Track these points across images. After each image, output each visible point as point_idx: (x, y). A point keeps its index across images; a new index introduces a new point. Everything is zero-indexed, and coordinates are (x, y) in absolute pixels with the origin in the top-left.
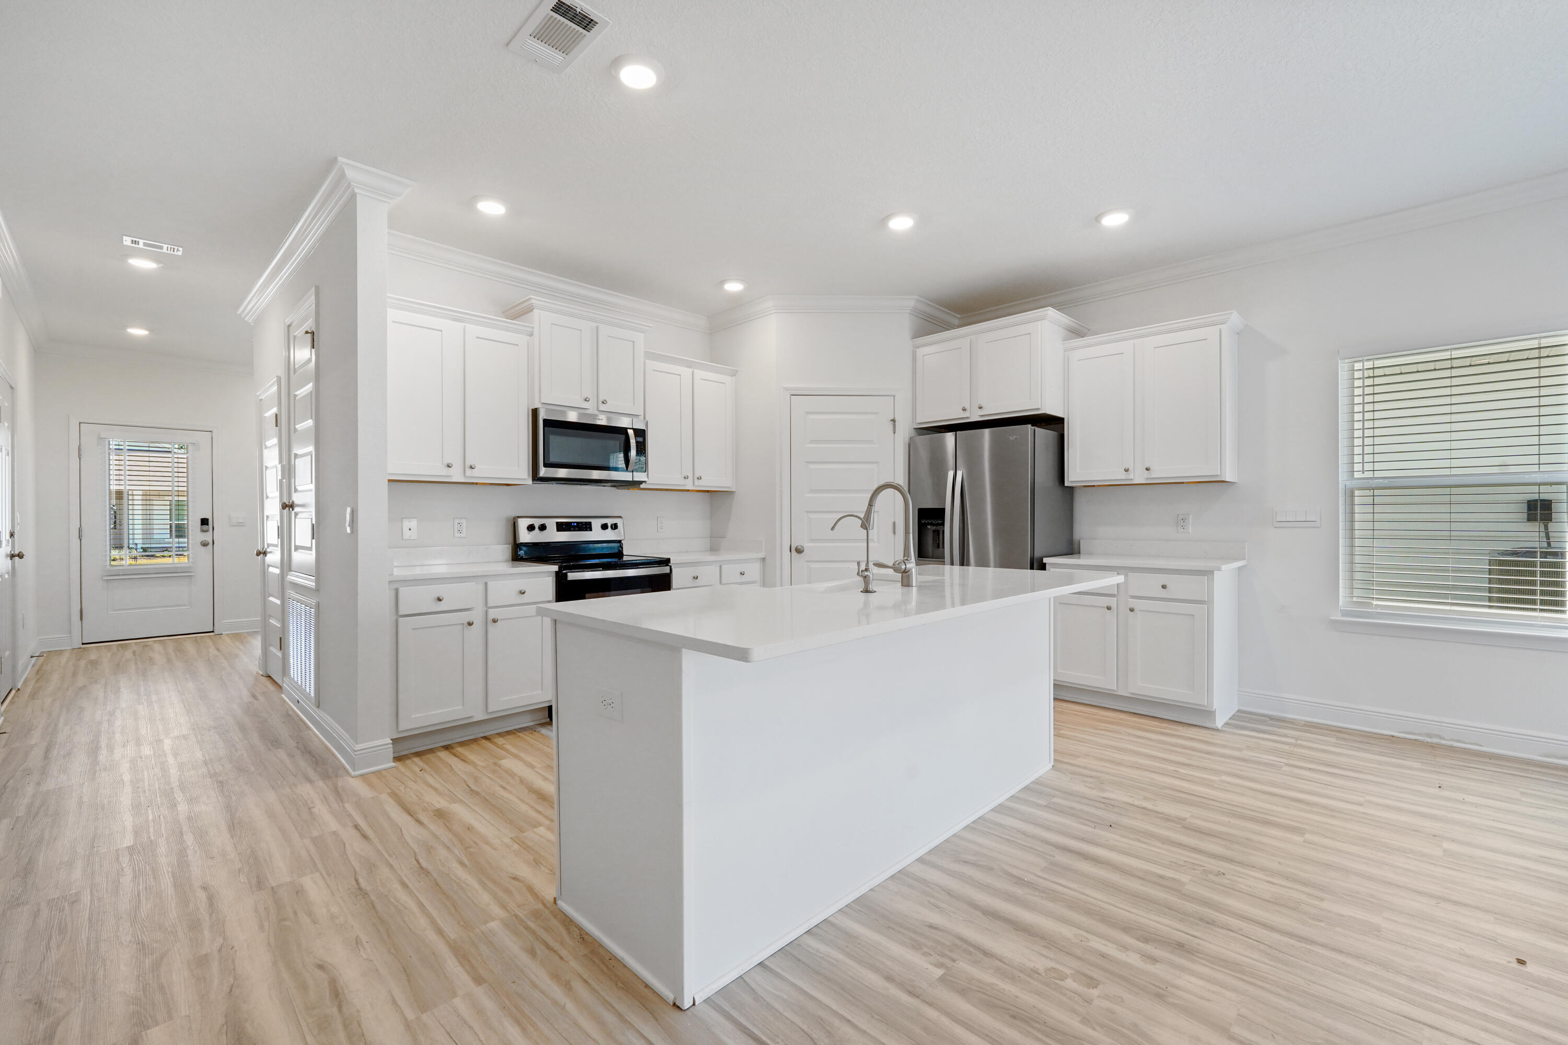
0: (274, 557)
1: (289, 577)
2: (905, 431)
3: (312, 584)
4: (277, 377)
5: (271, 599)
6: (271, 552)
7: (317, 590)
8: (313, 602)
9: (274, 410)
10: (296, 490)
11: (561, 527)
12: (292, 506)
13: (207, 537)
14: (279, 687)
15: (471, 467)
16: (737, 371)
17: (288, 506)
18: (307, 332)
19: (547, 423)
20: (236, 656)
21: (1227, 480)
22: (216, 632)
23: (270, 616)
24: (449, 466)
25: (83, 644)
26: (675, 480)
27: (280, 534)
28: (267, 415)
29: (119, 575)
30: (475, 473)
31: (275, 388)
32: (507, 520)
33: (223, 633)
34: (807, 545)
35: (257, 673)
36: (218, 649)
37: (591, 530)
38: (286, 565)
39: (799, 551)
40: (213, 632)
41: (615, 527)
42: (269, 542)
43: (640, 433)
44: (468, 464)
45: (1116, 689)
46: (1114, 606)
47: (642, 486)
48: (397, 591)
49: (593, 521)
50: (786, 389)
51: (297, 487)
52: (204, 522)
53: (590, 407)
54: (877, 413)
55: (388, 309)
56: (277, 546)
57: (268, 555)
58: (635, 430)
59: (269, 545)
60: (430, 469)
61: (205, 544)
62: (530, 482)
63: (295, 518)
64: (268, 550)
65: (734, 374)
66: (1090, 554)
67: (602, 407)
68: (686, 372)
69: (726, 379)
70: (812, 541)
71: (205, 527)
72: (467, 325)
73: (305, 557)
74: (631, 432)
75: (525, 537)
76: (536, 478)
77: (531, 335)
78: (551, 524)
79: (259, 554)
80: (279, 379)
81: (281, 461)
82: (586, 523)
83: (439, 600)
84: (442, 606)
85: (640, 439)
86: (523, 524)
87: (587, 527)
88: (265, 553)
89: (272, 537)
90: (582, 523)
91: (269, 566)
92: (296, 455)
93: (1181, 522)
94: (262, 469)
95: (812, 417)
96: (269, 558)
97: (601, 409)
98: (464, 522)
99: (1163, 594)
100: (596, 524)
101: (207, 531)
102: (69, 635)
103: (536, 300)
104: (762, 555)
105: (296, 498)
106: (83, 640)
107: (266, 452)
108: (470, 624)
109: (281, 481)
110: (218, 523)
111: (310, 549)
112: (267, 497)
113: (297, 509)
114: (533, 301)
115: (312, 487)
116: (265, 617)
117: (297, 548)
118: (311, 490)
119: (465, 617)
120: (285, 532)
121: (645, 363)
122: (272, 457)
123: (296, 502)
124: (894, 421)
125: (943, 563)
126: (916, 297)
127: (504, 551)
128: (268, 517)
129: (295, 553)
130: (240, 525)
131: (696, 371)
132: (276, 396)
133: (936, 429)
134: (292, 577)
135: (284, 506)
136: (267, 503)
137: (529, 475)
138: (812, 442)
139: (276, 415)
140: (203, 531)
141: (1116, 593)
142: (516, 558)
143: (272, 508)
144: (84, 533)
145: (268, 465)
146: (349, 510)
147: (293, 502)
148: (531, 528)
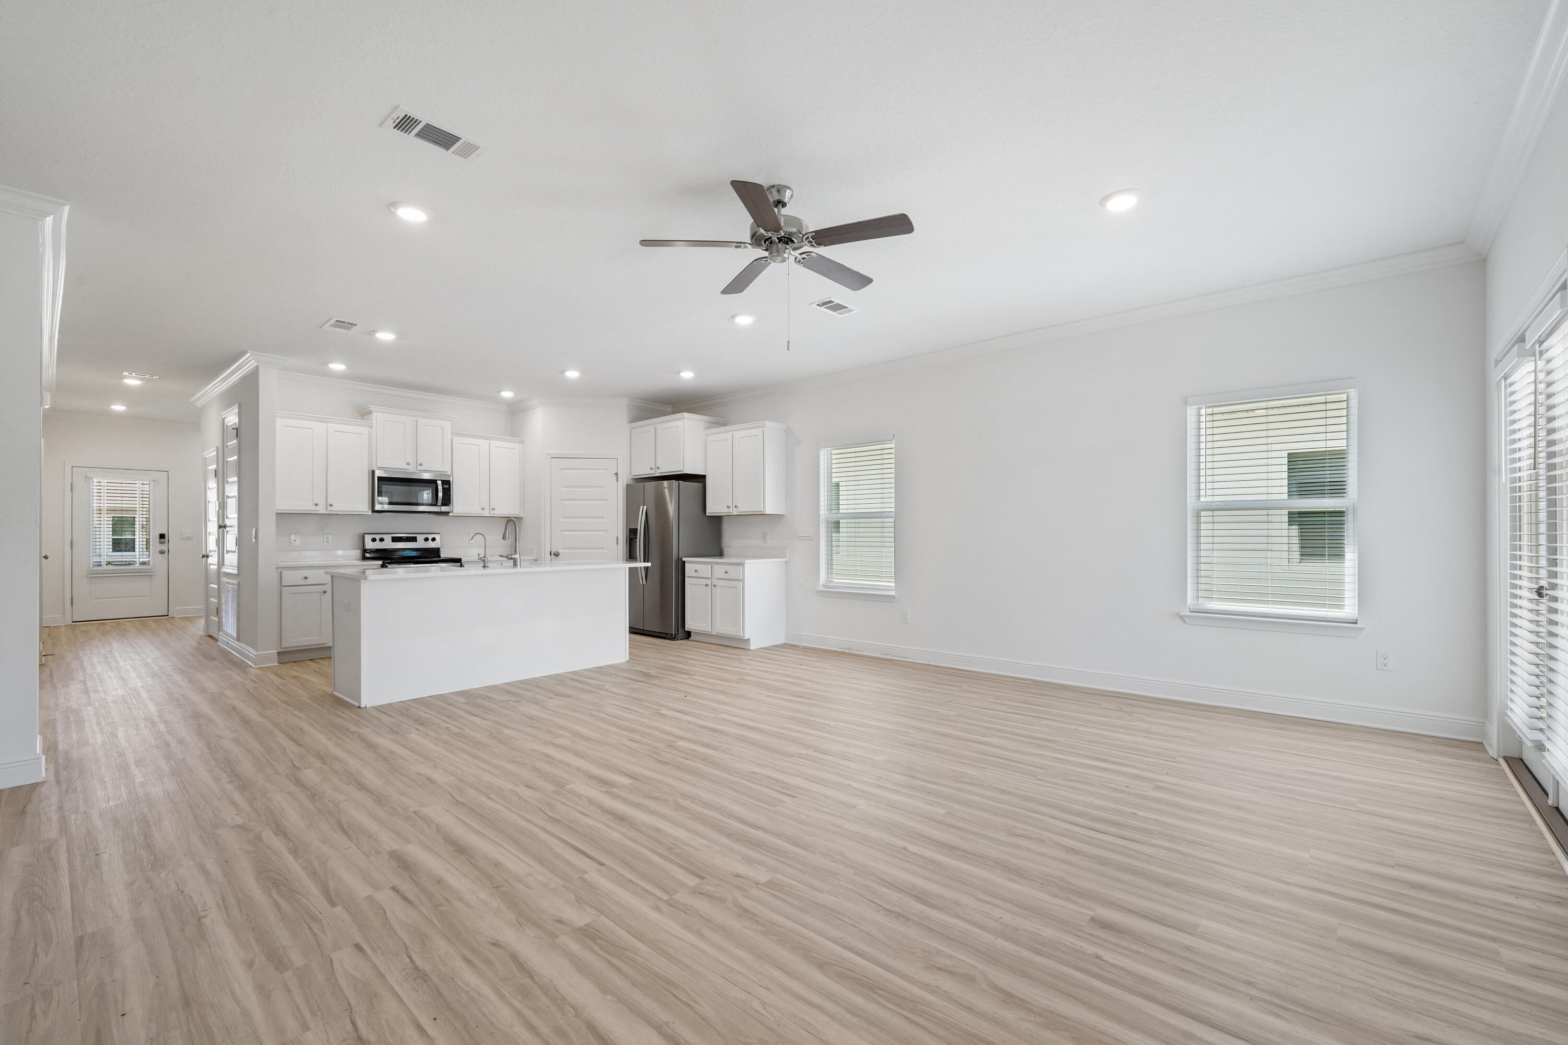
0: (213, 560)
1: (223, 569)
2: (624, 480)
3: (235, 572)
4: (216, 447)
5: (212, 585)
6: (211, 556)
7: (238, 575)
8: (235, 582)
9: (214, 466)
10: (227, 518)
11: (395, 540)
12: (225, 527)
13: (164, 547)
14: (216, 640)
15: (331, 505)
16: (524, 441)
17: (222, 527)
18: (233, 429)
19: (380, 479)
20: (186, 628)
21: (766, 513)
22: (170, 616)
23: (211, 597)
24: (316, 505)
25: (73, 622)
26: (475, 510)
27: (218, 544)
28: (210, 468)
29: (99, 574)
30: (333, 508)
31: (215, 453)
32: (359, 535)
33: (176, 616)
34: (561, 551)
35: (202, 635)
36: (172, 625)
37: (416, 541)
38: (221, 563)
39: (557, 555)
40: (168, 615)
41: (434, 539)
42: (210, 549)
43: (446, 483)
44: (329, 503)
45: (710, 631)
46: (710, 584)
47: (450, 514)
48: (281, 573)
49: (418, 536)
50: (548, 454)
51: (228, 516)
52: (162, 536)
53: (411, 468)
54: (606, 469)
55: (277, 419)
56: (215, 551)
57: (210, 558)
58: (442, 481)
59: (210, 552)
60: (305, 506)
61: (162, 552)
62: (370, 513)
63: (227, 534)
64: (210, 554)
65: (522, 442)
66: (728, 556)
67: (420, 468)
68: (484, 443)
69: (516, 446)
70: (565, 548)
71: (162, 540)
72: (329, 424)
73: (231, 559)
74: (439, 483)
75: (370, 545)
76: (374, 511)
77: (371, 427)
78: (388, 538)
79: (203, 556)
80: (217, 448)
81: (218, 500)
82: (413, 537)
83: (306, 578)
84: (307, 582)
85: (447, 486)
86: (368, 539)
87: (414, 539)
88: (208, 556)
89: (212, 545)
90: (410, 537)
91: (210, 564)
92: (227, 496)
93: (764, 536)
94: (206, 502)
95: (564, 471)
96: (210, 560)
97: (419, 469)
98: (330, 537)
99: (726, 576)
100: (420, 538)
101: (164, 543)
102: (63, 616)
103: (372, 408)
104: (534, 558)
105: (227, 522)
106: (73, 618)
107: (208, 492)
108: (325, 592)
109: (218, 511)
110: (172, 537)
111: (235, 552)
112: (209, 520)
113: (228, 529)
114: (371, 408)
115: (236, 516)
116: (207, 597)
117: (227, 552)
118: (235, 518)
119: (322, 588)
120: (220, 542)
121: (452, 439)
122: (212, 496)
123: (227, 524)
124: (616, 474)
125: (637, 561)
126: (627, 399)
127: (358, 553)
128: (209, 533)
129: (227, 555)
130: (189, 539)
131: (491, 441)
132: (215, 458)
133: (642, 480)
134: (224, 570)
135: (220, 527)
136: (209, 524)
137: (369, 508)
138: (565, 487)
139: (216, 470)
140: (161, 543)
141: (710, 577)
142: (364, 558)
143: (213, 527)
144: (74, 544)
145: (210, 500)
146: (254, 529)
147: (225, 525)
148: (374, 540)
